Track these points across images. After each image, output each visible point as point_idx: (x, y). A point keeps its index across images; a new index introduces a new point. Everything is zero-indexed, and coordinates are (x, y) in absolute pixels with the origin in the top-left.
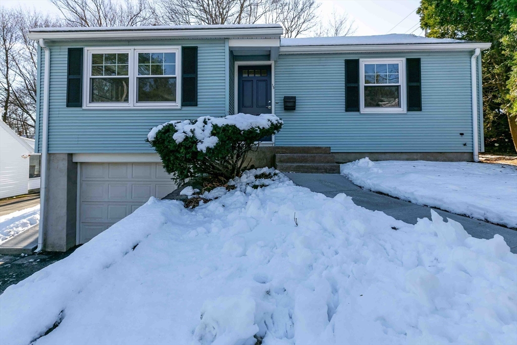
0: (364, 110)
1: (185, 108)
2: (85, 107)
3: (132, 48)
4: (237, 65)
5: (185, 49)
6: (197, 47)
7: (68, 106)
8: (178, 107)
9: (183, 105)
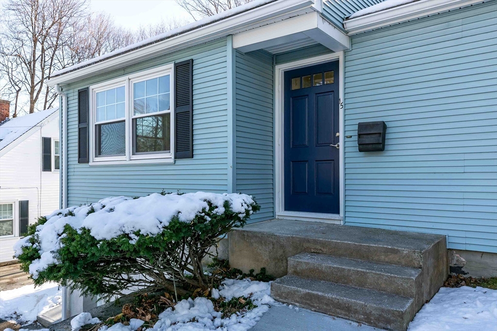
1: (179, 162)
2: (91, 163)
3: (126, 77)
4: (280, 70)
5: (177, 67)
6: (192, 60)
7: (79, 162)
8: (172, 161)
9: (176, 158)
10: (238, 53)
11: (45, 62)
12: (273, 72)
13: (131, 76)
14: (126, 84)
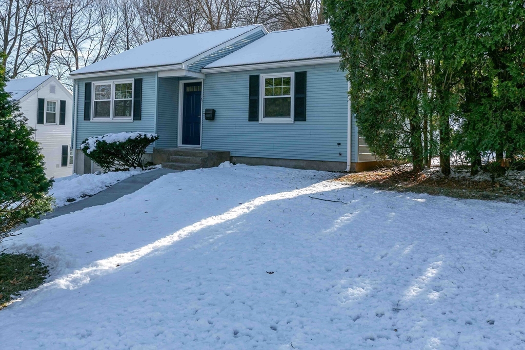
0: (263, 120)
1: (135, 122)
2: (91, 121)
3: (112, 81)
4: (182, 83)
5: (136, 80)
6: (142, 79)
7: (84, 120)
8: (132, 121)
9: (134, 120)
10: (160, 79)
11: (19, 18)
12: (179, 83)
13: (114, 81)
14: (111, 84)
